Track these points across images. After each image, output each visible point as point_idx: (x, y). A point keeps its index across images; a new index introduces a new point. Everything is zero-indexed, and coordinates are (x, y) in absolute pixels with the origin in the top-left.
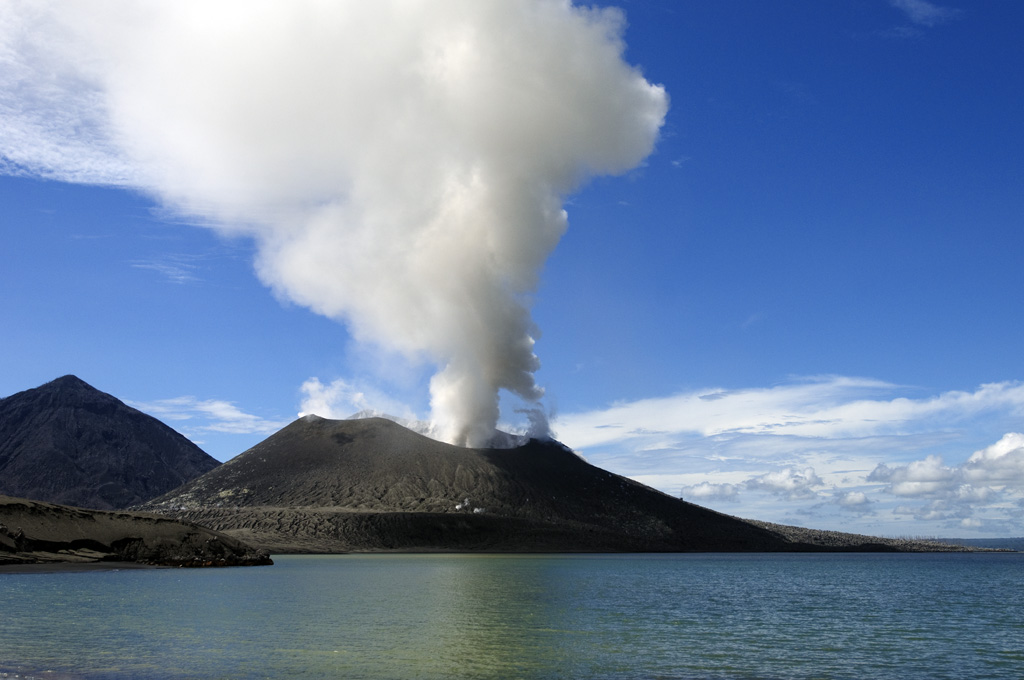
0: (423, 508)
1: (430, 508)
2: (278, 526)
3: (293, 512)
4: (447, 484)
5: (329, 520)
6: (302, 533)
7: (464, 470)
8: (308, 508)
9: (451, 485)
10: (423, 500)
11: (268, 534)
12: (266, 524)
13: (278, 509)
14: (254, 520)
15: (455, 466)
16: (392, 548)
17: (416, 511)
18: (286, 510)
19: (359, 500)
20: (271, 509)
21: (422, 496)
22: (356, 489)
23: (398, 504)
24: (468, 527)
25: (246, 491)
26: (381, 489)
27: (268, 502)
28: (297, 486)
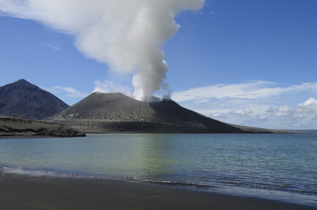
0: (131, 120)
1: (133, 120)
2: (87, 125)
3: (92, 121)
4: (139, 113)
5: (103, 123)
6: (95, 127)
7: (144, 108)
8: (97, 120)
9: (140, 113)
10: (131, 117)
11: (85, 127)
12: (84, 124)
13: (87, 120)
14: (80, 123)
15: (141, 107)
16: (122, 132)
17: (129, 121)
18: (90, 120)
19: (112, 117)
20: (85, 120)
21: (131, 116)
22: (111, 114)
23: (124, 119)
24: (145, 126)
25: (78, 115)
26: (119, 114)
27: (84, 118)
28: (93, 113)
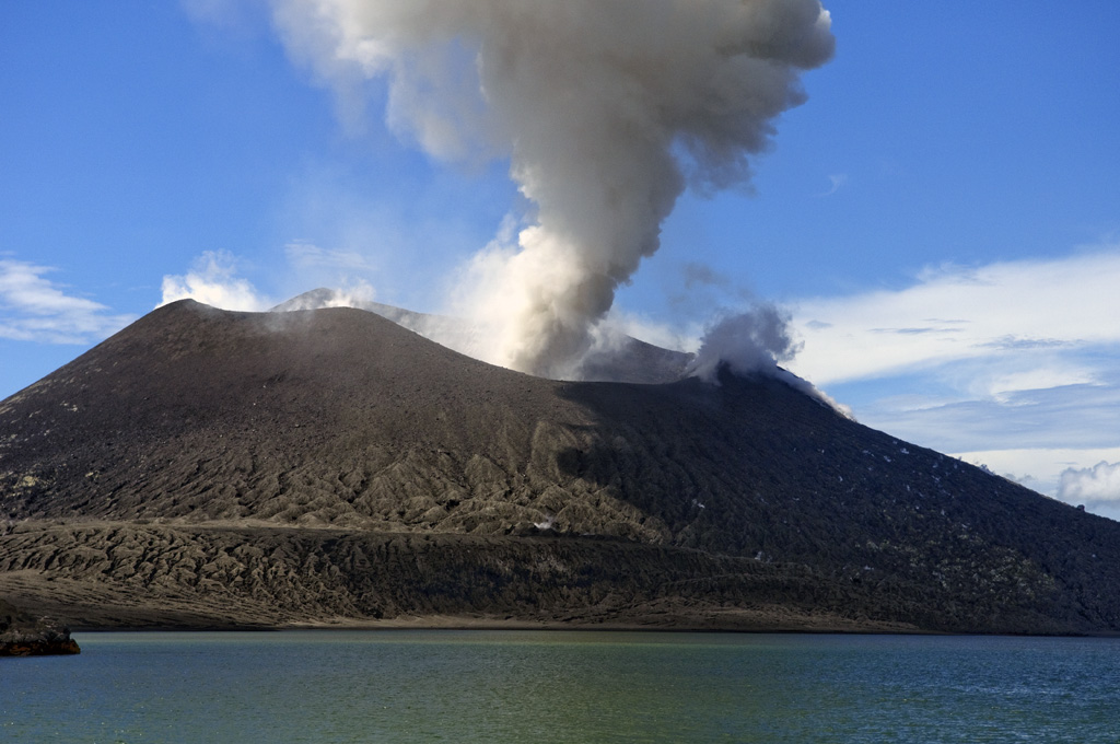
0: (455, 523)
1: (470, 524)
2: (106, 564)
3: (143, 531)
4: (512, 467)
5: (229, 551)
6: (166, 581)
7: (553, 433)
8: (181, 521)
9: (521, 469)
10: (453, 504)
11: (83, 583)
12: (78, 560)
13: (107, 526)
14: (49, 549)
15: (532, 425)
16: (379, 616)
17: (438, 530)
18: (126, 526)
19: (301, 503)
20: (90, 524)
21: (453, 494)
22: (295, 478)
23: (394, 514)
24: (560, 568)
25: (30, 481)
26: (355, 478)
27: (85, 508)
28: (154, 469)
